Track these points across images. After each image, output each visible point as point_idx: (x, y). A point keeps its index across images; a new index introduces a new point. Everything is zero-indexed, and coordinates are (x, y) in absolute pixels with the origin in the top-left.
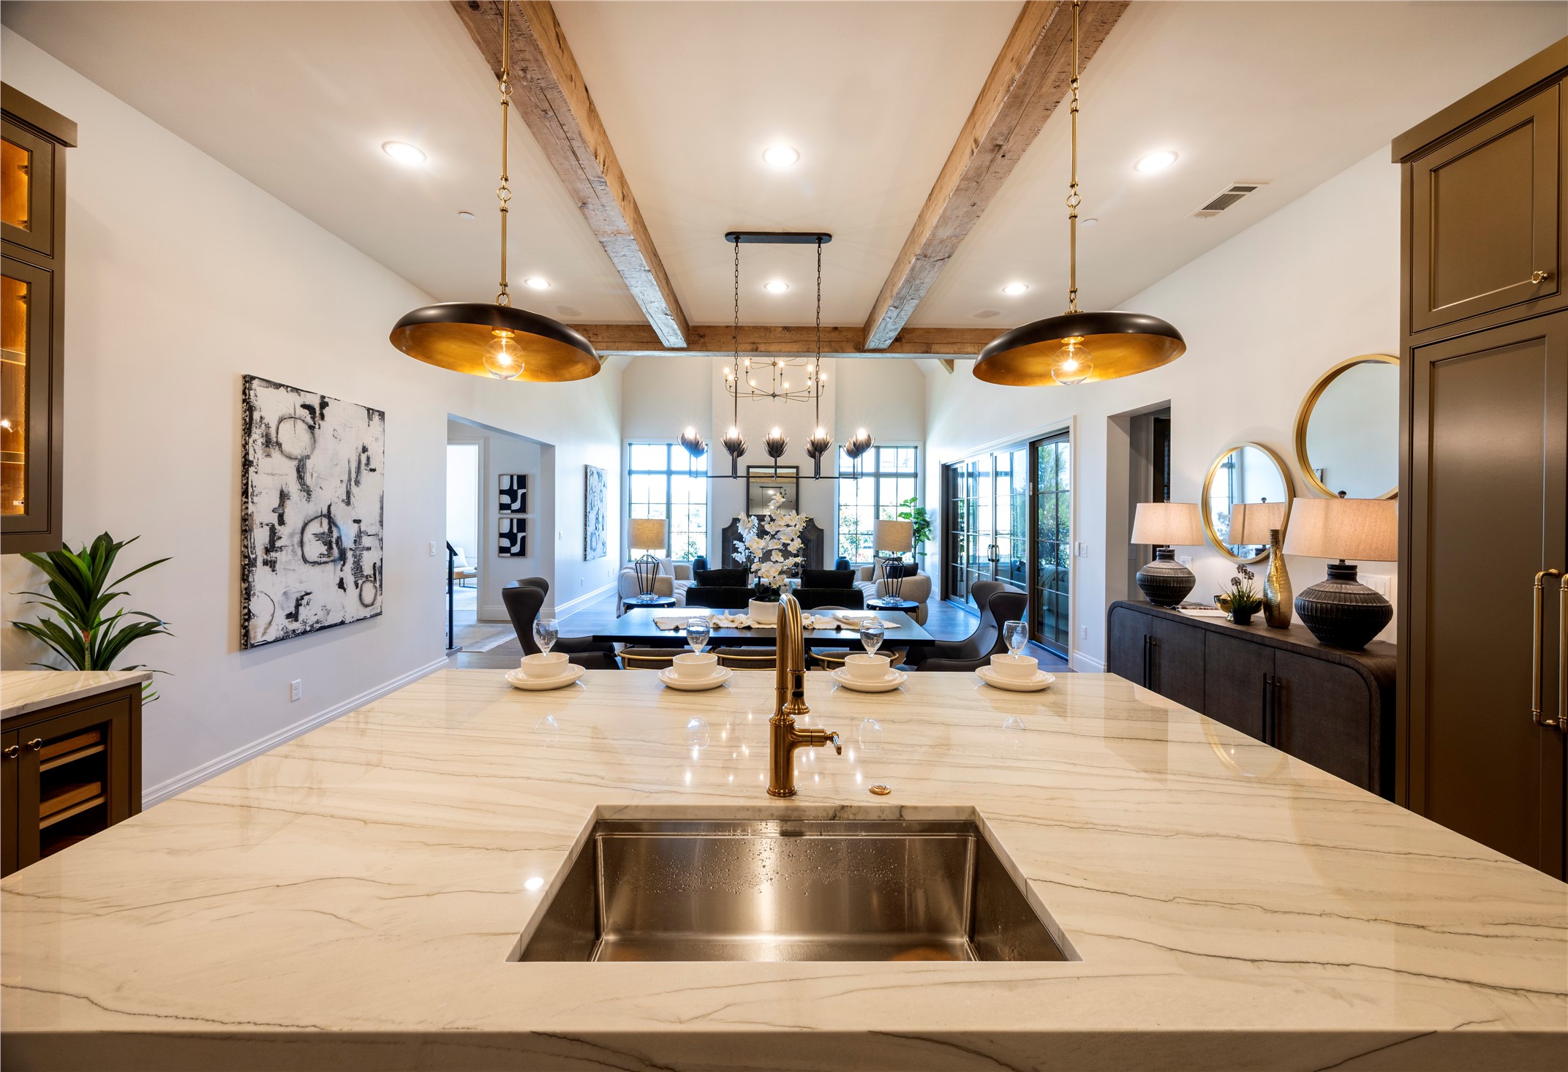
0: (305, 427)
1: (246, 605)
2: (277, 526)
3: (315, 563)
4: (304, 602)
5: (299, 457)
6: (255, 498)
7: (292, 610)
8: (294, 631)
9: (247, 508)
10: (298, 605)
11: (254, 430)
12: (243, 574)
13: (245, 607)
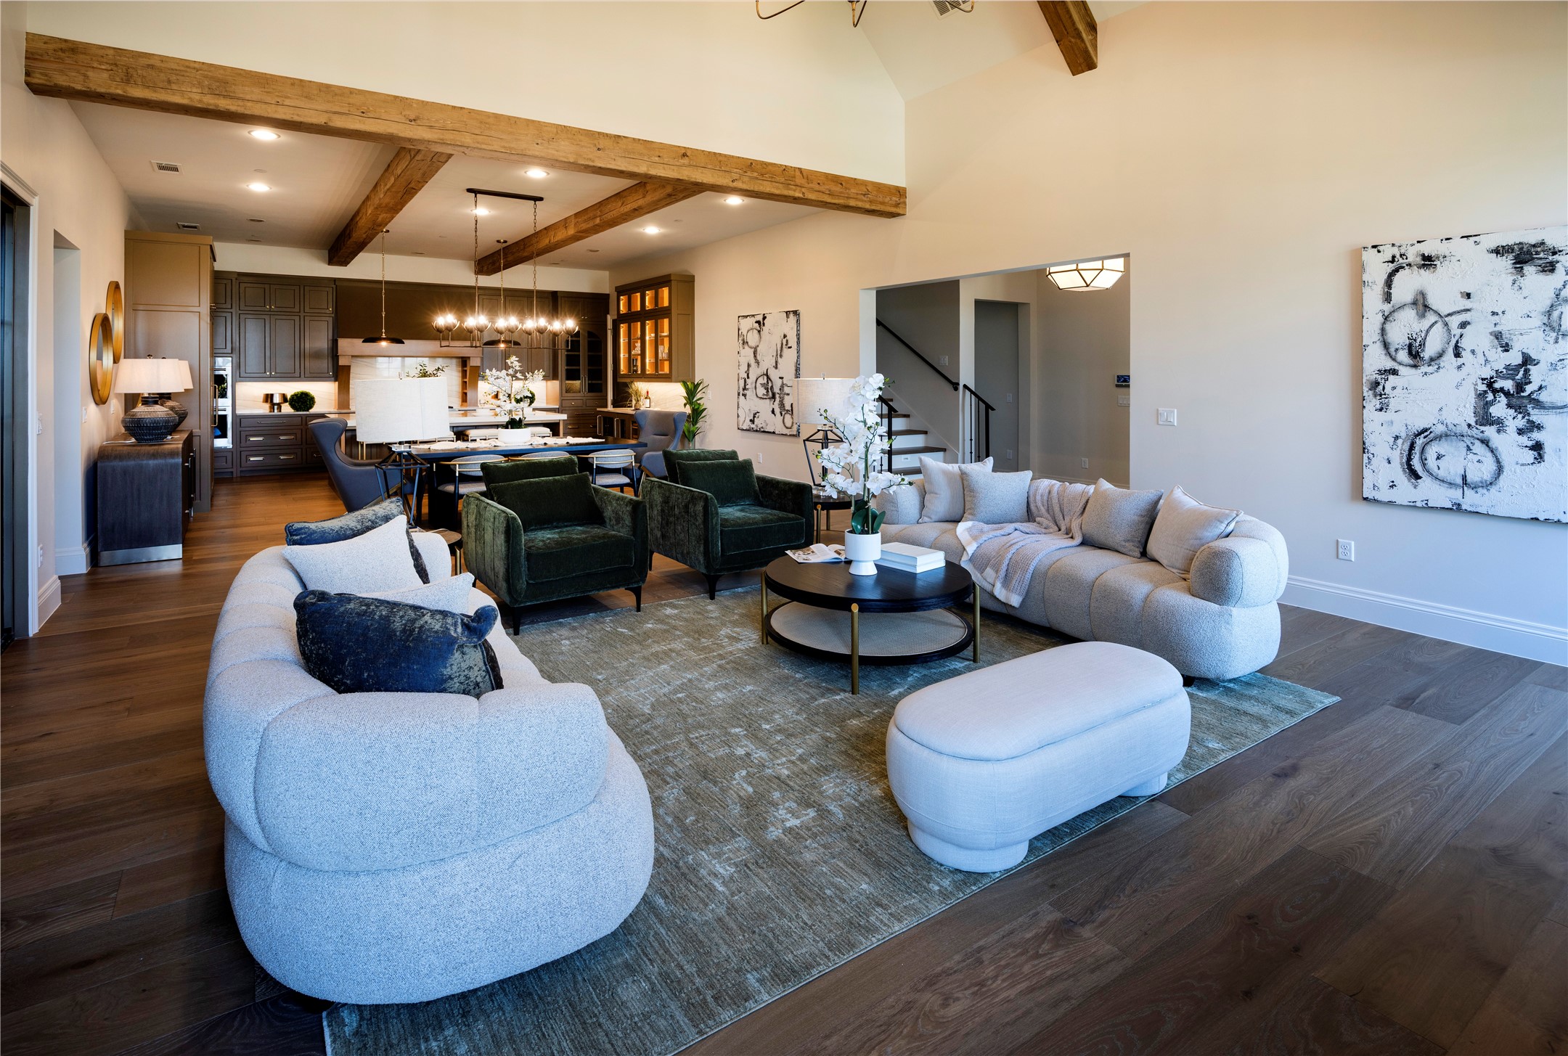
0: (757, 332)
1: (737, 411)
2: (747, 379)
3: (761, 398)
4: (757, 416)
5: (754, 346)
7: (752, 418)
8: (753, 428)
10: (754, 417)
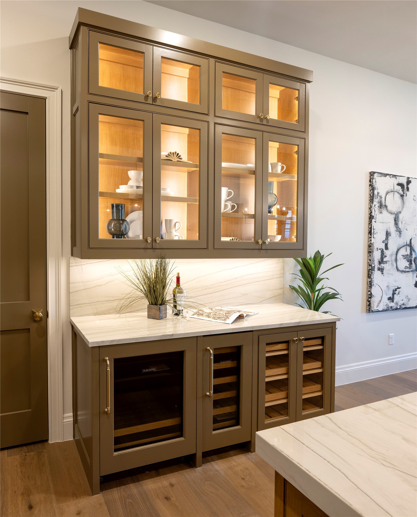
0: (399, 196)
1: (370, 290)
2: (384, 250)
3: (403, 271)
4: (397, 292)
5: (396, 213)
6: (374, 235)
7: (391, 296)
8: (391, 307)
9: (371, 240)
10: (394, 294)
11: (375, 200)
12: (369, 274)
13: (369, 291)
